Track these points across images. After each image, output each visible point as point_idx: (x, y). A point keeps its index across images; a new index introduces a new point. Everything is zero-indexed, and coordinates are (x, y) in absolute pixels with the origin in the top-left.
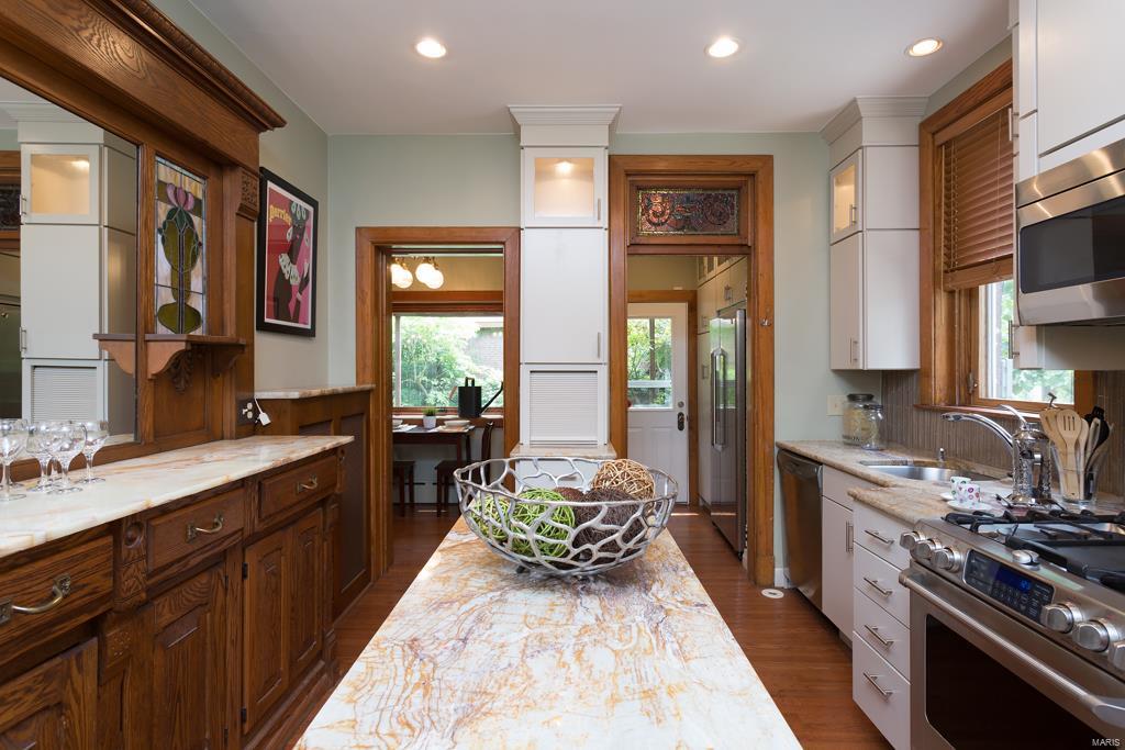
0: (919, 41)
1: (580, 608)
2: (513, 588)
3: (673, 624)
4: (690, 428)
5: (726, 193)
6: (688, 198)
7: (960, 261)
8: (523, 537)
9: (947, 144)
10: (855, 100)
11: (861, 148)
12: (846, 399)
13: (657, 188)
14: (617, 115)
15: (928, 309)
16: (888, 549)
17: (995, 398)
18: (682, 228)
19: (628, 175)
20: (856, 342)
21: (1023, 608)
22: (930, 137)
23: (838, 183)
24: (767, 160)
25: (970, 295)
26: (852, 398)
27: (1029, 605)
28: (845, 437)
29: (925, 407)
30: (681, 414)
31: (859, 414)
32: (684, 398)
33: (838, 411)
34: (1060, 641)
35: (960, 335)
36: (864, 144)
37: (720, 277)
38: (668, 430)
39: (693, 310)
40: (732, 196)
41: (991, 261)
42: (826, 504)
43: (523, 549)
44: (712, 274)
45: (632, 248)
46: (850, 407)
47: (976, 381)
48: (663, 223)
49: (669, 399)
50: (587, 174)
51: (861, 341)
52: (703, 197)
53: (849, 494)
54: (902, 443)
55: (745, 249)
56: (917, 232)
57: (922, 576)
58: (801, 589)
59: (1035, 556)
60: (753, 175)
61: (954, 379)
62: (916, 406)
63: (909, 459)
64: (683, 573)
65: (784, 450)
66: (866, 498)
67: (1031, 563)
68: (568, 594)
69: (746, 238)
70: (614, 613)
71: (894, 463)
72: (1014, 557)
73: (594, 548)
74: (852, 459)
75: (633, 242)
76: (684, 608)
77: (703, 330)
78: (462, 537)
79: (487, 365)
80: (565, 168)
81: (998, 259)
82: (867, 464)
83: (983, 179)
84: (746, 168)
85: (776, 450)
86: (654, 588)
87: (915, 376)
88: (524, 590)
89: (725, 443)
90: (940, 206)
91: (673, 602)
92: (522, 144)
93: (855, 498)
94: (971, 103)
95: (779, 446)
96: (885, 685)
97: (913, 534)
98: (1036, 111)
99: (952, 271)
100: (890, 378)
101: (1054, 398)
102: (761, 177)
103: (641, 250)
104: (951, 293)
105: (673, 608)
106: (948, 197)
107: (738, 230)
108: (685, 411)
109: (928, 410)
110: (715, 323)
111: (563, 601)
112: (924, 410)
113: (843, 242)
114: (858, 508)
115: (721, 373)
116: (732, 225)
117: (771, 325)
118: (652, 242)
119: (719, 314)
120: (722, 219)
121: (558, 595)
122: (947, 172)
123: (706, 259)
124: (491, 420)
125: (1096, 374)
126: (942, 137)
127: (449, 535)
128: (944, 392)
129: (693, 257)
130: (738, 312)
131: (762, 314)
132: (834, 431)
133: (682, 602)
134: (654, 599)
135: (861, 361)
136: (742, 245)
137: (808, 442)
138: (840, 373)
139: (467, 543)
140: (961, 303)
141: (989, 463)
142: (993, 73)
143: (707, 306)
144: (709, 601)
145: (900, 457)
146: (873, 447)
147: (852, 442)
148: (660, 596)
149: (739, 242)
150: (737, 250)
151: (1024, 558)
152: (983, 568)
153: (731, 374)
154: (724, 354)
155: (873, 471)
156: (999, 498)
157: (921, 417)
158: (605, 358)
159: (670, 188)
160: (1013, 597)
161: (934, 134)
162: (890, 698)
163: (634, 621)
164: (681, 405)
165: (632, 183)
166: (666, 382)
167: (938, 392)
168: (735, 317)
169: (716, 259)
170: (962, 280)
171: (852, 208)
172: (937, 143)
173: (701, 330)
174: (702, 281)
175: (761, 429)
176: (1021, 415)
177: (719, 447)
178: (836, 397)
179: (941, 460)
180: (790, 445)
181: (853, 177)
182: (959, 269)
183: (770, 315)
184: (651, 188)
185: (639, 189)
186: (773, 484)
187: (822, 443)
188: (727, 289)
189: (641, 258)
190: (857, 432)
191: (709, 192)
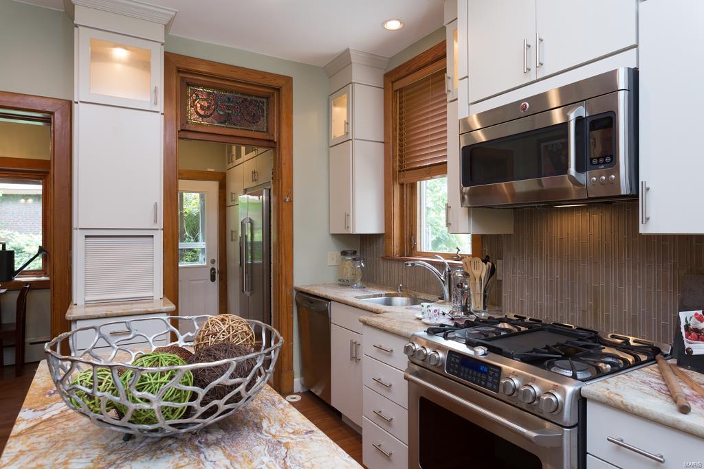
0: (390, 20)
1: (207, 463)
2: (126, 459)
3: (297, 456)
4: (221, 279)
5: (259, 99)
6: (229, 99)
7: (408, 165)
8: (146, 406)
9: (400, 90)
10: (348, 50)
11: (351, 83)
12: (339, 254)
13: (204, 87)
14: (173, 18)
15: (390, 194)
16: (390, 355)
17: (425, 251)
18: (225, 122)
19: (179, 71)
20: (348, 215)
21: (483, 383)
22: (390, 84)
23: (335, 105)
24: (289, 80)
25: (412, 187)
26: (344, 253)
27: (486, 381)
28: (340, 280)
29: (388, 258)
30: (213, 269)
31: (349, 264)
32: (216, 257)
33: (334, 263)
34: (508, 401)
35: (407, 212)
36: (353, 81)
37: (246, 164)
38: (203, 282)
39: (223, 188)
40: (263, 103)
41: (426, 166)
42: (333, 327)
43: (142, 418)
44: (240, 160)
45: (181, 133)
46: (342, 259)
47: (415, 241)
48: (209, 116)
49: (201, 257)
50: (143, 64)
51: (351, 214)
52: (239, 101)
53: (360, 321)
54: (373, 282)
55: (272, 144)
56: (383, 145)
57: (417, 372)
58: (313, 390)
59: (486, 349)
60: (278, 90)
61: (404, 240)
62: (382, 258)
63: (383, 293)
64: (281, 406)
65: (301, 293)
66: (373, 323)
67: (485, 354)
68: (188, 452)
69: (273, 135)
70: (241, 459)
71: (375, 296)
72: (475, 352)
73: (220, 403)
74: (350, 295)
75: (184, 128)
76: (298, 438)
77: (232, 203)
78: (40, 413)
79: (11, 229)
80: (120, 54)
81: (429, 166)
82: (360, 298)
83: (421, 116)
84: (275, 83)
85: (295, 293)
86: (265, 424)
87: (381, 239)
88: (138, 459)
89: (252, 290)
90: (396, 129)
91: (287, 435)
92: (75, 22)
93: (365, 323)
94: (415, 67)
95: (296, 290)
96: (387, 449)
97: (410, 344)
98: (467, 77)
99: (403, 171)
100: (366, 239)
101: (459, 250)
102: (284, 91)
103: (190, 135)
104: (402, 185)
105: (289, 440)
106: (400, 124)
107: (267, 129)
108: (216, 266)
109: (389, 260)
110: (243, 198)
111: (186, 460)
112: (387, 260)
113: (338, 146)
114: (367, 330)
115: (250, 235)
116: (262, 123)
117: (291, 201)
118: (200, 129)
119: (245, 191)
120: (255, 119)
121: (178, 455)
122: (400, 109)
123: (234, 148)
124: (27, 283)
125: (482, 236)
126: (398, 86)
127: (22, 415)
128: (398, 249)
129: (225, 145)
130: (264, 191)
131: (285, 194)
132: (331, 277)
133: (293, 433)
134: (270, 437)
135: (351, 228)
136: (270, 141)
137: (316, 285)
138: (335, 236)
139: (50, 419)
140: (407, 191)
141: (426, 292)
142: (428, 51)
143: (234, 185)
144: (313, 427)
145: (377, 292)
146: (358, 286)
147: (345, 283)
148: (273, 431)
149: (268, 138)
150: (265, 143)
151: (481, 351)
152: (457, 361)
153: (258, 237)
154: (251, 222)
155: (367, 302)
156: (444, 314)
157: (385, 264)
158: (160, 224)
159: (214, 88)
160: (477, 377)
161: (393, 83)
162: (392, 457)
163: (263, 463)
164: (213, 262)
165: (182, 79)
166: (200, 245)
167: (395, 248)
168: (262, 195)
169: (243, 149)
170: (408, 178)
171: (345, 123)
172: (395, 89)
173: (229, 202)
174: (231, 165)
175: (284, 278)
176: (446, 262)
177: (248, 293)
178: (332, 254)
179: (400, 292)
180: (306, 289)
181: (346, 103)
182: (407, 170)
183: (290, 194)
184: (198, 86)
185: (188, 85)
186: (293, 317)
187: (325, 285)
188: (254, 173)
189: (188, 141)
190: (349, 276)
191: (245, 97)
